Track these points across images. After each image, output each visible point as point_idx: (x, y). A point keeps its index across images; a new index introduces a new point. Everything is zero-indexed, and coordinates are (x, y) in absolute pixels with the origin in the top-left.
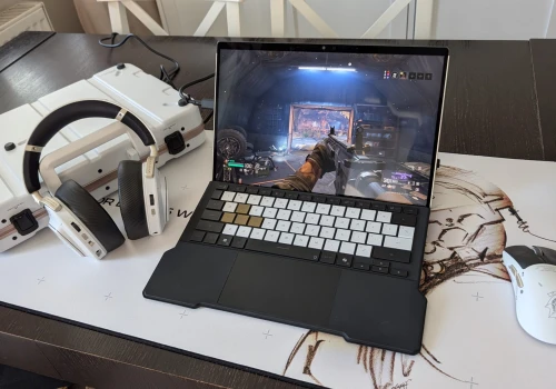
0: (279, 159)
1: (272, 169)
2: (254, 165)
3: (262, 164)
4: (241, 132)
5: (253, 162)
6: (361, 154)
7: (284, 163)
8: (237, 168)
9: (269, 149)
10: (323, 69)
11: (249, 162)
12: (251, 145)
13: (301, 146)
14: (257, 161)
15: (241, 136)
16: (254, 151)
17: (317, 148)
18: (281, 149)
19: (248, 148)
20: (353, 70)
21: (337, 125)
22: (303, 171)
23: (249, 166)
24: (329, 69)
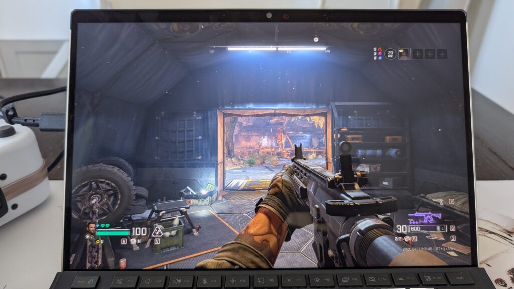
0: (201, 211)
1: (189, 232)
2: (151, 229)
3: (168, 225)
4: (121, 167)
5: (148, 224)
6: (352, 188)
7: (211, 218)
8: (116, 240)
9: (181, 195)
10: (272, 48)
11: (140, 223)
12: (143, 191)
13: (242, 182)
14: (158, 221)
15: (123, 175)
16: (150, 201)
17: (274, 185)
18: (204, 192)
19: (138, 197)
20: (323, 48)
21: (304, 141)
22: (252, 231)
23: (142, 231)
24: (282, 48)
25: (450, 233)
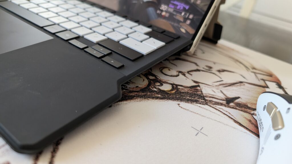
25: (188, 18)
